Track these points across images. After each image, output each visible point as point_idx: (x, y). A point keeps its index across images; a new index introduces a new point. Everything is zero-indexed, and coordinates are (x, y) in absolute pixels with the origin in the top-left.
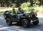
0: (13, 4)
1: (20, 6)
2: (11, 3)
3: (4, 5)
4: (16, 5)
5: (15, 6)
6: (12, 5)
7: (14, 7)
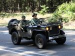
0: (42, 6)
1: (56, 9)
2: (38, 3)
3: (26, 8)
4: (47, 7)
5: (47, 9)
6: (40, 9)
7: (44, 11)
